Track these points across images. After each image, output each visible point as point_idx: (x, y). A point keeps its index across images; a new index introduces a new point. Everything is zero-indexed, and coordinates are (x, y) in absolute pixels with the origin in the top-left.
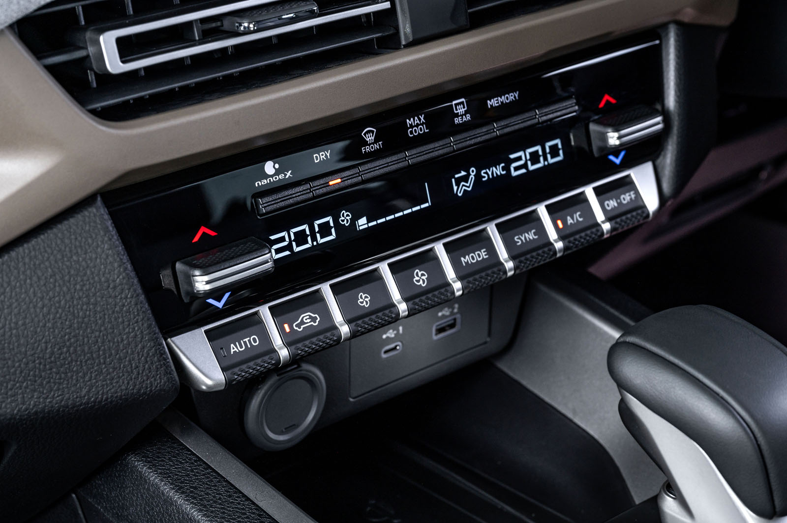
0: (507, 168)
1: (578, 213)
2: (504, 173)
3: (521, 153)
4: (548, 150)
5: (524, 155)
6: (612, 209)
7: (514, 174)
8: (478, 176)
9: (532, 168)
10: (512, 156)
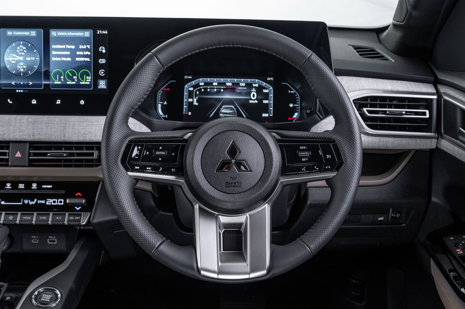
0: (46, 202)
1: (61, 217)
2: (44, 203)
3: (51, 200)
4: (59, 201)
5: (52, 201)
6: (71, 219)
7: (47, 204)
8: (37, 202)
9: (53, 204)
10: (48, 200)
